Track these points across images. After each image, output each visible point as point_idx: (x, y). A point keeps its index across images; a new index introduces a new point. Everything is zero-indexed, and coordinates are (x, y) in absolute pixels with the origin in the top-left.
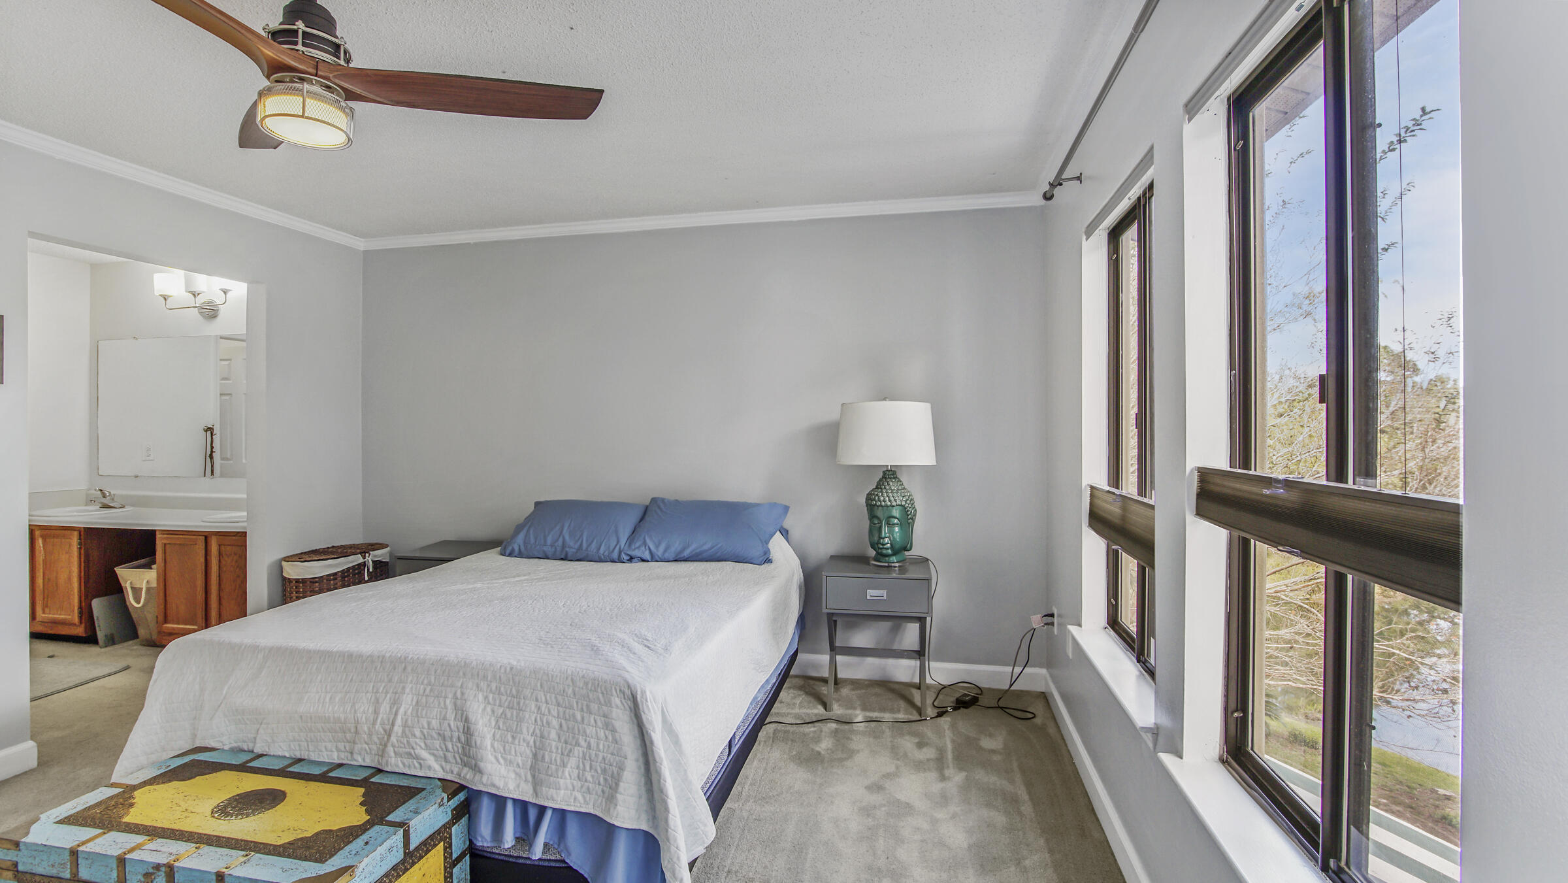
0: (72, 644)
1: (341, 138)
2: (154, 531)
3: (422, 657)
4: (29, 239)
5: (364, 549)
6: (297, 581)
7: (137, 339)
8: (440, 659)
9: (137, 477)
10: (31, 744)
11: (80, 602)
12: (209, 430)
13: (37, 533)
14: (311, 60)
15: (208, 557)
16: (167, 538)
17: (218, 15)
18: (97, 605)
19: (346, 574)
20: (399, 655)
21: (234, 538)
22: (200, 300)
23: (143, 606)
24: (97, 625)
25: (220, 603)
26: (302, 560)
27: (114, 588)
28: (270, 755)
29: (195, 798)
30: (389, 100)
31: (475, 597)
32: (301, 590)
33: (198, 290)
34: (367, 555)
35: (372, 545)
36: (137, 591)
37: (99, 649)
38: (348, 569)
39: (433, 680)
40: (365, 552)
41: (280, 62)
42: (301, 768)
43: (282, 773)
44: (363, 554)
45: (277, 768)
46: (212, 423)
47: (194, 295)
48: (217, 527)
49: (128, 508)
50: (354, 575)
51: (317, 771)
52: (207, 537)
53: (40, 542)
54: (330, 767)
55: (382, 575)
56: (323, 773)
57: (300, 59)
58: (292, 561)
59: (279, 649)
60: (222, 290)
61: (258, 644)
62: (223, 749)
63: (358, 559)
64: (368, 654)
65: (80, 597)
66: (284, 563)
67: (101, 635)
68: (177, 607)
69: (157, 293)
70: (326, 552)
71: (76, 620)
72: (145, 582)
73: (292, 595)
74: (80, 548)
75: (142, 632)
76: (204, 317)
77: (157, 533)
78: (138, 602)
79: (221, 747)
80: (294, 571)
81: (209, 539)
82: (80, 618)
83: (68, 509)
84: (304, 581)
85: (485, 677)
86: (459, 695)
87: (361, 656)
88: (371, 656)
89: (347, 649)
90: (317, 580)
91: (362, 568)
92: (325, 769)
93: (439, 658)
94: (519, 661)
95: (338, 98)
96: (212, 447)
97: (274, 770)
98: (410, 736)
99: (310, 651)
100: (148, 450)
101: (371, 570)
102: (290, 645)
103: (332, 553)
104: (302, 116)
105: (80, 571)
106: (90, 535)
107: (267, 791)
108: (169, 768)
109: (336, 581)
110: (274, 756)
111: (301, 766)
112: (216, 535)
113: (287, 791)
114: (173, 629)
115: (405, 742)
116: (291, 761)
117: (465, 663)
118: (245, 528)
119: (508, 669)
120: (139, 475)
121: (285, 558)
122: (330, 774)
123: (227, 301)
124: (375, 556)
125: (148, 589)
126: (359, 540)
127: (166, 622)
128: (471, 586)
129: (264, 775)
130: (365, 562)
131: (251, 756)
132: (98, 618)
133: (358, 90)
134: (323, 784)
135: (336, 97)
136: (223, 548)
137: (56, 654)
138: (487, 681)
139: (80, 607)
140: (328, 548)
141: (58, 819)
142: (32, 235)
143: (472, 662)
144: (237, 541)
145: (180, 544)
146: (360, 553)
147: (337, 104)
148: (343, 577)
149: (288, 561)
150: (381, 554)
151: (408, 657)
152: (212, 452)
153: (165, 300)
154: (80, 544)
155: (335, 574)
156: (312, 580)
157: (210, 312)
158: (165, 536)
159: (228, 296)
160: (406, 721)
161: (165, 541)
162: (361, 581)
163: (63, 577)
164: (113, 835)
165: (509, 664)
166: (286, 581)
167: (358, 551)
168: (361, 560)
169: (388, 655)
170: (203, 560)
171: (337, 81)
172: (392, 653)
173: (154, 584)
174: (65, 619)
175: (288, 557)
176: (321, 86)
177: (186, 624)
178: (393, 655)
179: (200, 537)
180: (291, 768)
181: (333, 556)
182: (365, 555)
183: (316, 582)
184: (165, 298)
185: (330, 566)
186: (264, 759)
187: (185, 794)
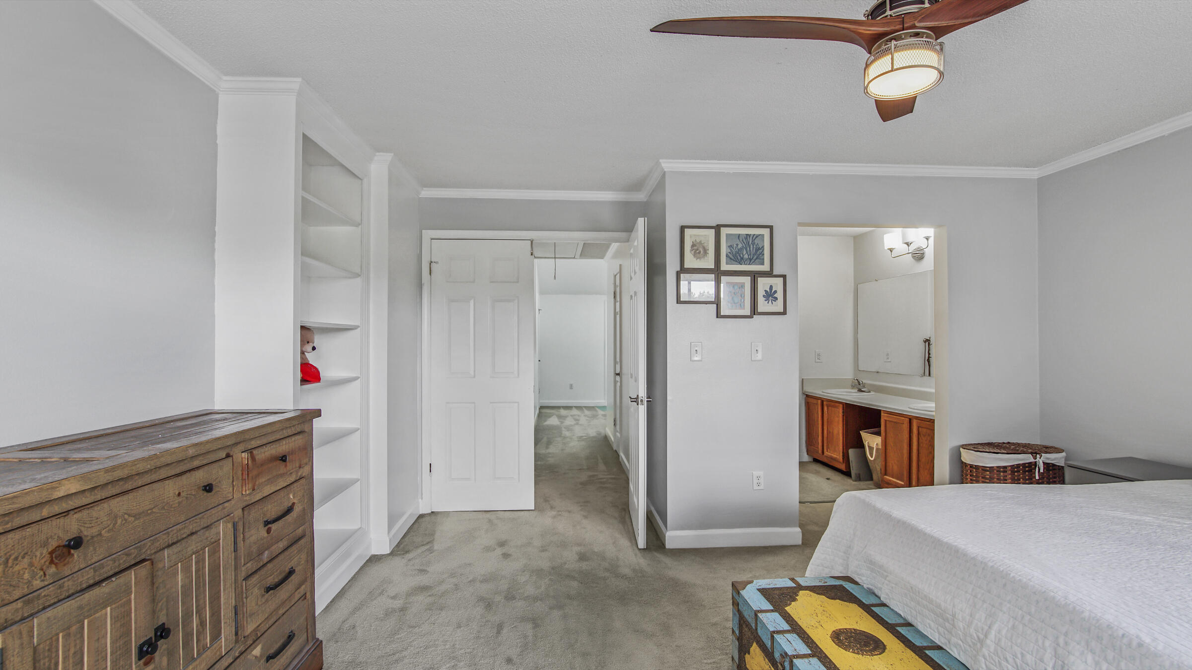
0: (840, 474)
1: (934, 75)
2: (880, 411)
3: (1025, 580)
4: (798, 227)
5: (1035, 450)
6: (971, 466)
7: (877, 281)
8: (1045, 592)
9: (878, 372)
10: (798, 530)
11: (843, 449)
12: (927, 341)
13: (825, 403)
14: (898, 18)
15: (911, 434)
16: (887, 417)
17: (818, 22)
18: (851, 452)
19: (1016, 470)
20: (1002, 569)
21: (928, 423)
22: (912, 248)
23: (874, 459)
24: (851, 466)
25: (918, 471)
26: (976, 449)
27: (860, 444)
28: (890, 608)
29: (828, 615)
30: (978, 16)
31: (1133, 532)
32: (975, 474)
33: (909, 240)
34: (1038, 456)
35: (1047, 447)
36: (871, 449)
37: (852, 481)
38: (1018, 466)
39: (1033, 610)
40: (1036, 453)
41: (876, 34)
42: (907, 632)
43: (891, 628)
44: (1035, 455)
45: (890, 622)
46: (929, 336)
47: (908, 245)
48: (918, 413)
49: (872, 393)
50: (1025, 472)
51: (918, 642)
52: (911, 419)
53: (825, 408)
54: (930, 645)
55: (1055, 478)
56: (922, 647)
57: (887, 23)
58: (967, 449)
59: (904, 523)
60: (925, 237)
61: (891, 514)
62: (863, 586)
63: (1028, 458)
64: (972, 556)
65: (843, 447)
66: (961, 449)
67: (853, 472)
68: (892, 466)
69: (886, 248)
70: (999, 446)
71: (841, 460)
72: (875, 444)
73: (968, 477)
74: (843, 415)
75: (875, 477)
76: (915, 259)
77: (882, 412)
78: (872, 457)
79: (862, 584)
80: (969, 457)
81: (912, 421)
82: (843, 459)
83: (843, 390)
84: (977, 467)
85: (1099, 638)
86: (1061, 641)
87: (965, 555)
88: (974, 558)
89: (956, 544)
90: (988, 469)
91: (1033, 467)
92: (925, 644)
93: (1043, 590)
94: (1155, 639)
95: (929, 40)
96: (929, 354)
97: (887, 623)
98: (1002, 658)
99: (926, 534)
100: (888, 355)
101: (1042, 471)
102: (913, 523)
103: (1005, 448)
104: (892, 71)
105: (843, 429)
106: (849, 408)
107: (874, 638)
108: (825, 584)
109: (1005, 474)
110: (892, 610)
111: (908, 631)
112: (917, 419)
113: (887, 647)
114: (890, 480)
115: (997, 661)
116: (902, 621)
117: (1074, 608)
118: (933, 416)
119: (1134, 643)
120: (879, 371)
121: (963, 445)
122: (927, 652)
123: (929, 245)
124: (1048, 459)
125: (877, 449)
126: (1036, 441)
127: (886, 474)
128: (1136, 517)
129: (878, 622)
130: (1036, 462)
131: (877, 602)
132: (852, 462)
133: (944, 23)
134: (917, 657)
135: (927, 40)
136: (920, 429)
137: (831, 478)
138: (1101, 644)
139: (843, 453)
140: (1004, 443)
141: (760, 587)
142: (800, 224)
143: (1083, 612)
144: (927, 425)
145: (895, 422)
146: (1031, 453)
147: (928, 46)
148: (1013, 472)
149: (964, 449)
150: (1056, 458)
151: (1010, 574)
152: (929, 357)
153: (891, 251)
154: (843, 412)
155: (1005, 467)
156: (984, 468)
157: (919, 256)
158: (886, 415)
159: (929, 241)
160: (1000, 640)
161: (887, 419)
162: (1030, 481)
163: (835, 432)
164: (776, 615)
165: (1137, 637)
166: (963, 465)
167: (1030, 451)
168: (1032, 460)
169: (990, 564)
170: (907, 436)
171: (922, 24)
172: (995, 564)
173: (880, 447)
174: (836, 458)
175: (966, 445)
176: (911, 36)
177: (898, 479)
178: (996, 566)
179: (907, 419)
180: (900, 628)
181: (1004, 451)
182: (1036, 456)
183: (987, 471)
184: (891, 250)
185: (1002, 460)
186: (885, 609)
187: (825, 609)
